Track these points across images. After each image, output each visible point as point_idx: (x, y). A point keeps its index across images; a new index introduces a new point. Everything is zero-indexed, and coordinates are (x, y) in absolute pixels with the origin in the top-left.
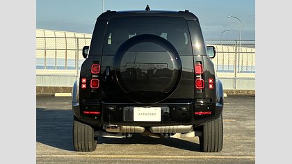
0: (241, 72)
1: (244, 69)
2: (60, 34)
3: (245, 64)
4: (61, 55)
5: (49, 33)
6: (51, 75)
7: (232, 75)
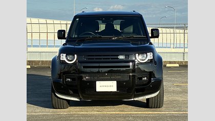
0: (176, 48)
1: (178, 46)
2: (42, 21)
3: (178, 42)
4: (44, 36)
5: (35, 20)
6: (46, 52)
7: (182, 50)
